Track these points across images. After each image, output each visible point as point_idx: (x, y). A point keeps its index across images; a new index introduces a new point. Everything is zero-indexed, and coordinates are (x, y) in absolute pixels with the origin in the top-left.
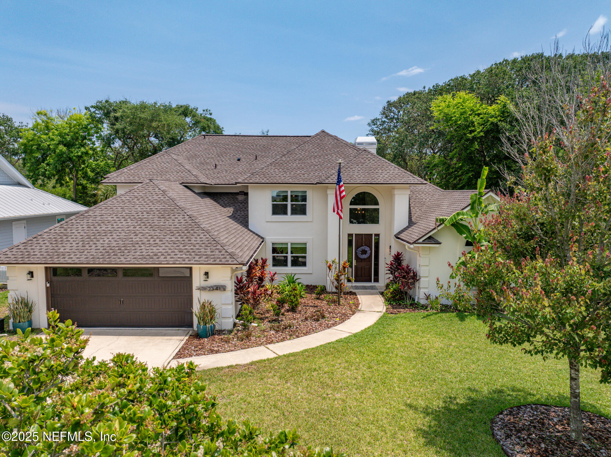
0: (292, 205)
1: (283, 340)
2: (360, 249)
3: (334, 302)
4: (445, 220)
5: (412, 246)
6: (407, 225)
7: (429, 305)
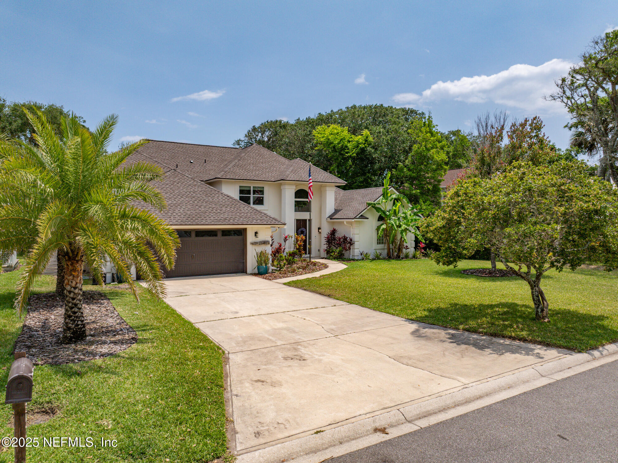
0: (254, 197)
2: (300, 230)
4: (372, 204)
5: (353, 220)
6: (334, 211)
7: (364, 257)
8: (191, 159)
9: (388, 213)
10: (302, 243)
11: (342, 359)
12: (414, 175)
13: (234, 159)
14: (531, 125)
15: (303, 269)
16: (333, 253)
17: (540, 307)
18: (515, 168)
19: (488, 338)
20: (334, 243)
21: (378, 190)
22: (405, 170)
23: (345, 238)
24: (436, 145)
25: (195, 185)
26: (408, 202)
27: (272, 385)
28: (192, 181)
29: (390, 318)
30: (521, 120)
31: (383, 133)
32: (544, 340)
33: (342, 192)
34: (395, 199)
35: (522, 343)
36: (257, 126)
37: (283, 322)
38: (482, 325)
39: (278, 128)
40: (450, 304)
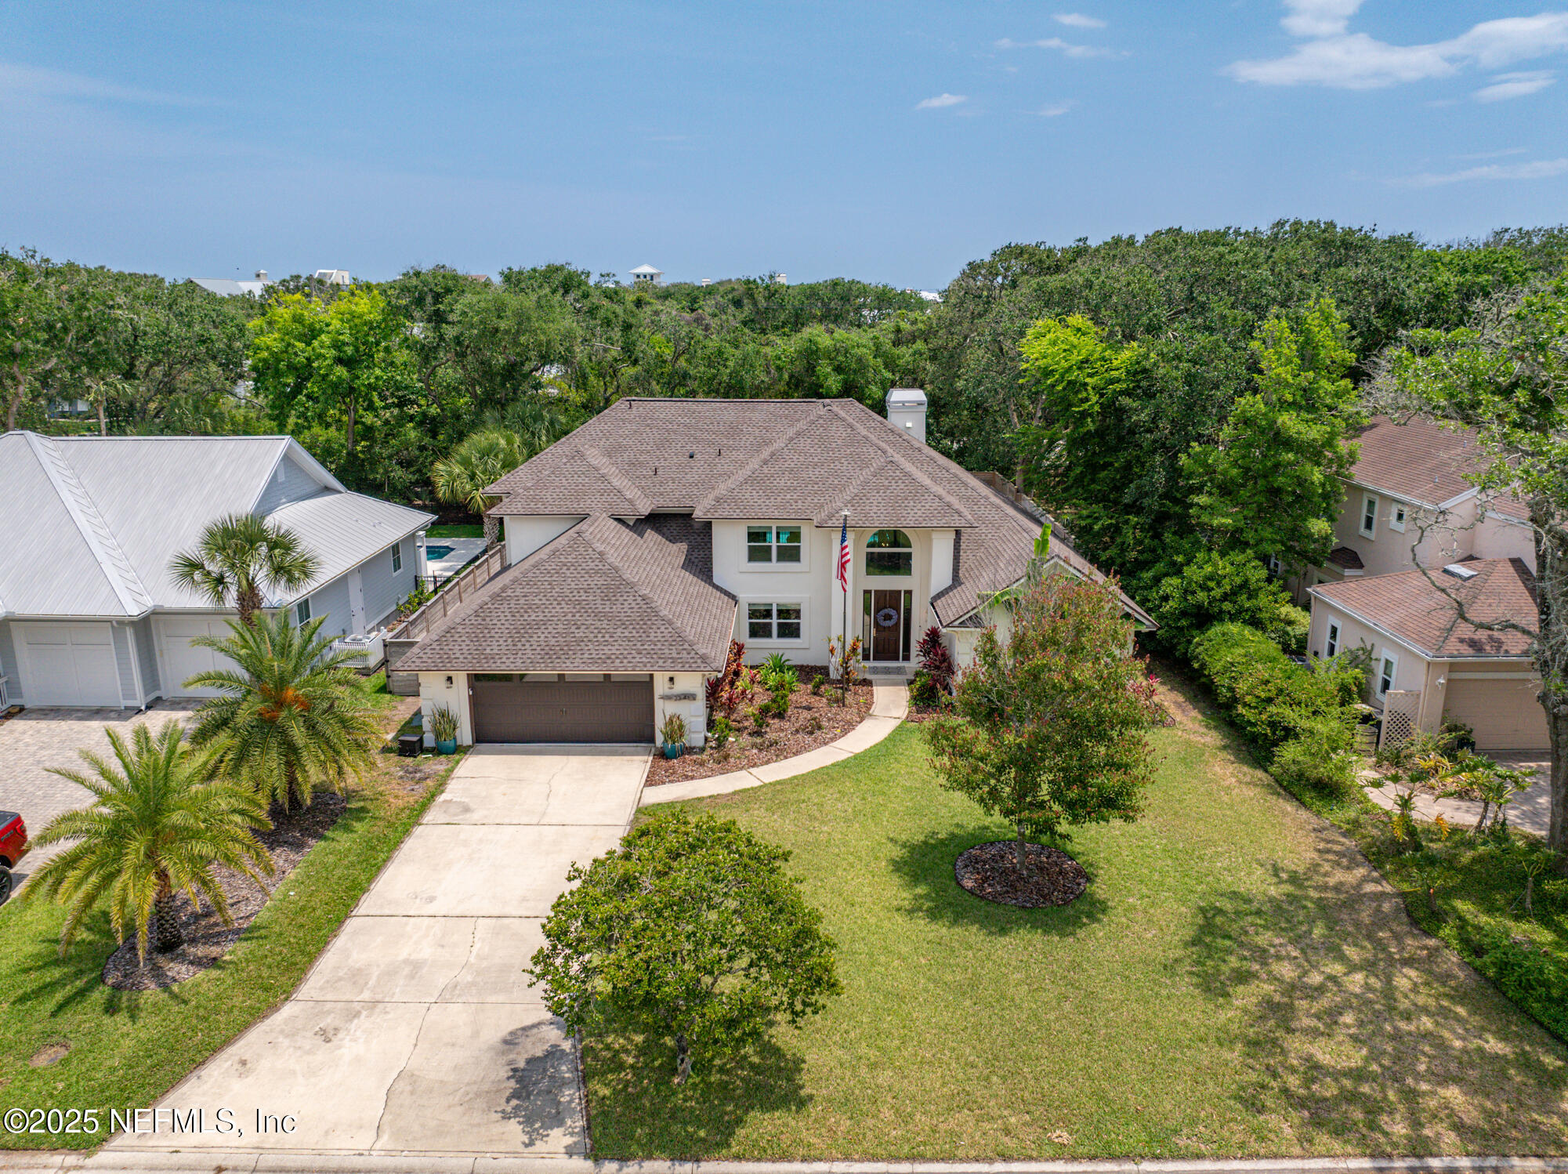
0: (778, 547)
1: (768, 762)
2: (882, 613)
3: (837, 701)
6: (949, 583)
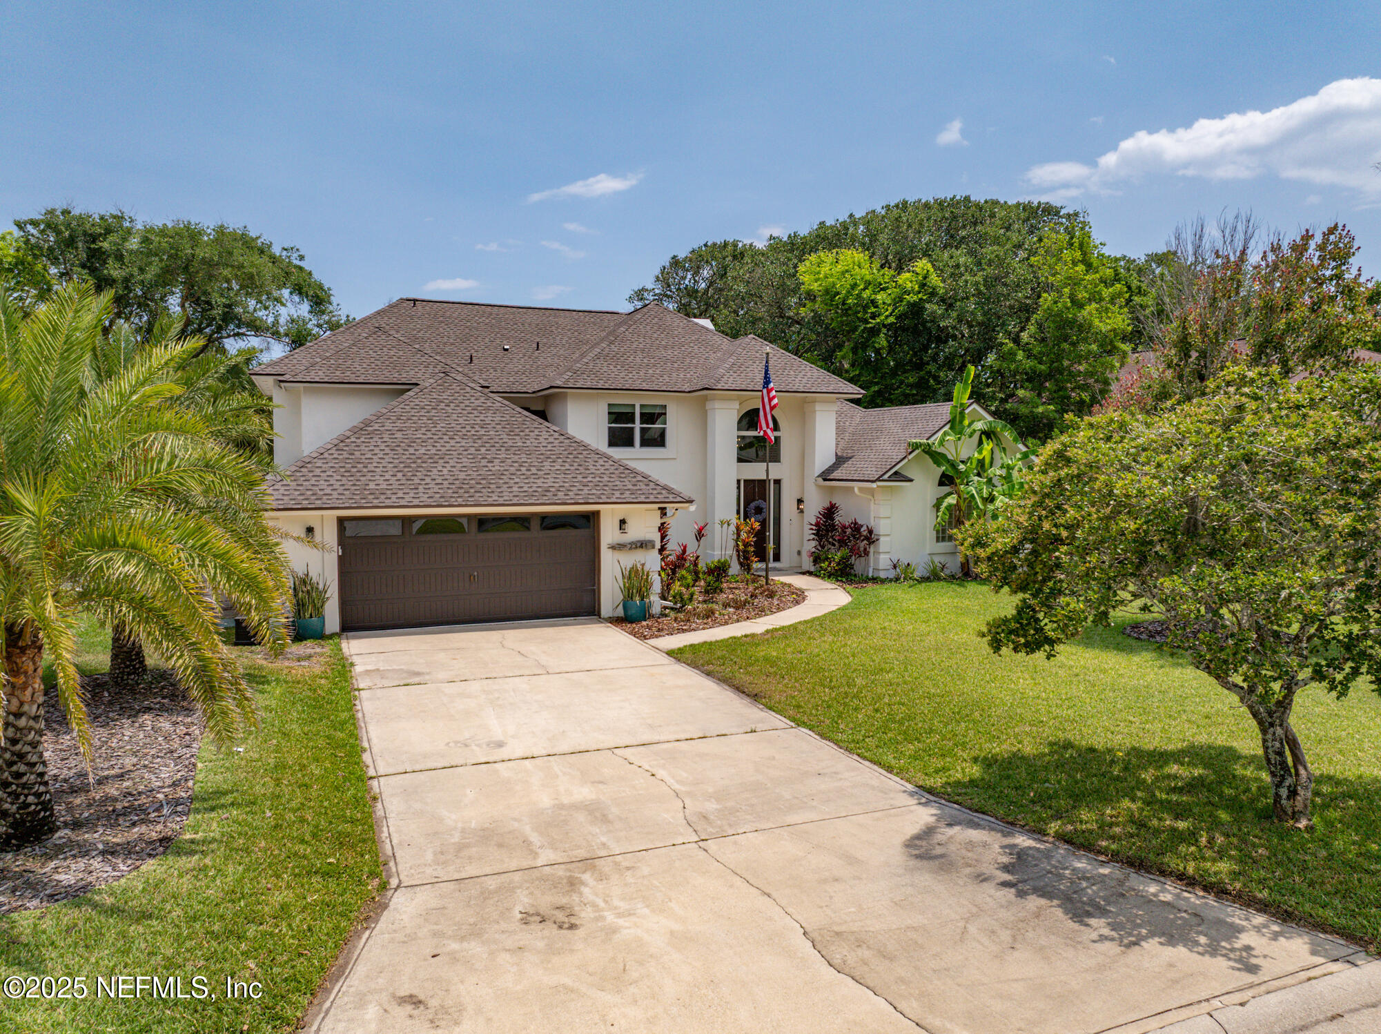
0: (642, 430)
2: (753, 505)
4: (921, 445)
5: (874, 485)
6: (833, 460)
7: (902, 575)
8: (505, 342)
9: (962, 467)
10: (752, 539)
11: (672, 933)
12: (1043, 367)
13: (602, 340)
14: (1321, 248)
15: (737, 608)
16: (827, 563)
17: (1287, 783)
18: (1228, 384)
19: (1118, 874)
20: (832, 537)
21: (940, 409)
22: (1020, 355)
23: (856, 527)
24: (1099, 293)
25: (488, 409)
26: (1015, 440)
27: (432, 1021)
28: (482, 400)
29: (875, 782)
30: (1291, 235)
31: (966, 267)
32: (1278, 898)
33: (859, 412)
34: (983, 432)
35: (1211, 900)
36: (682, 255)
37: (593, 783)
38: (1111, 825)
39: (730, 258)
40: (1051, 744)
